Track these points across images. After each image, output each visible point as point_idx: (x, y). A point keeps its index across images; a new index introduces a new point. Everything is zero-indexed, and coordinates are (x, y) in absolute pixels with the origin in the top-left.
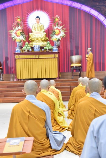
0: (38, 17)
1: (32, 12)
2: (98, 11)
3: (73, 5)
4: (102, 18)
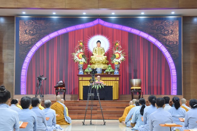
0: (99, 41)
1: (93, 37)
2: (156, 38)
3: (132, 32)
4: (159, 44)
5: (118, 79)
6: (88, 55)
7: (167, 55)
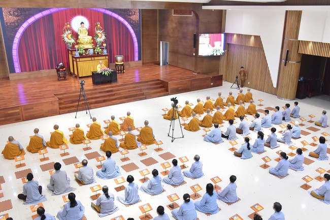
2: (124, 18)
3: (106, 13)
4: (126, 23)
5: (107, 57)
6: (75, 35)
7: (132, 31)
